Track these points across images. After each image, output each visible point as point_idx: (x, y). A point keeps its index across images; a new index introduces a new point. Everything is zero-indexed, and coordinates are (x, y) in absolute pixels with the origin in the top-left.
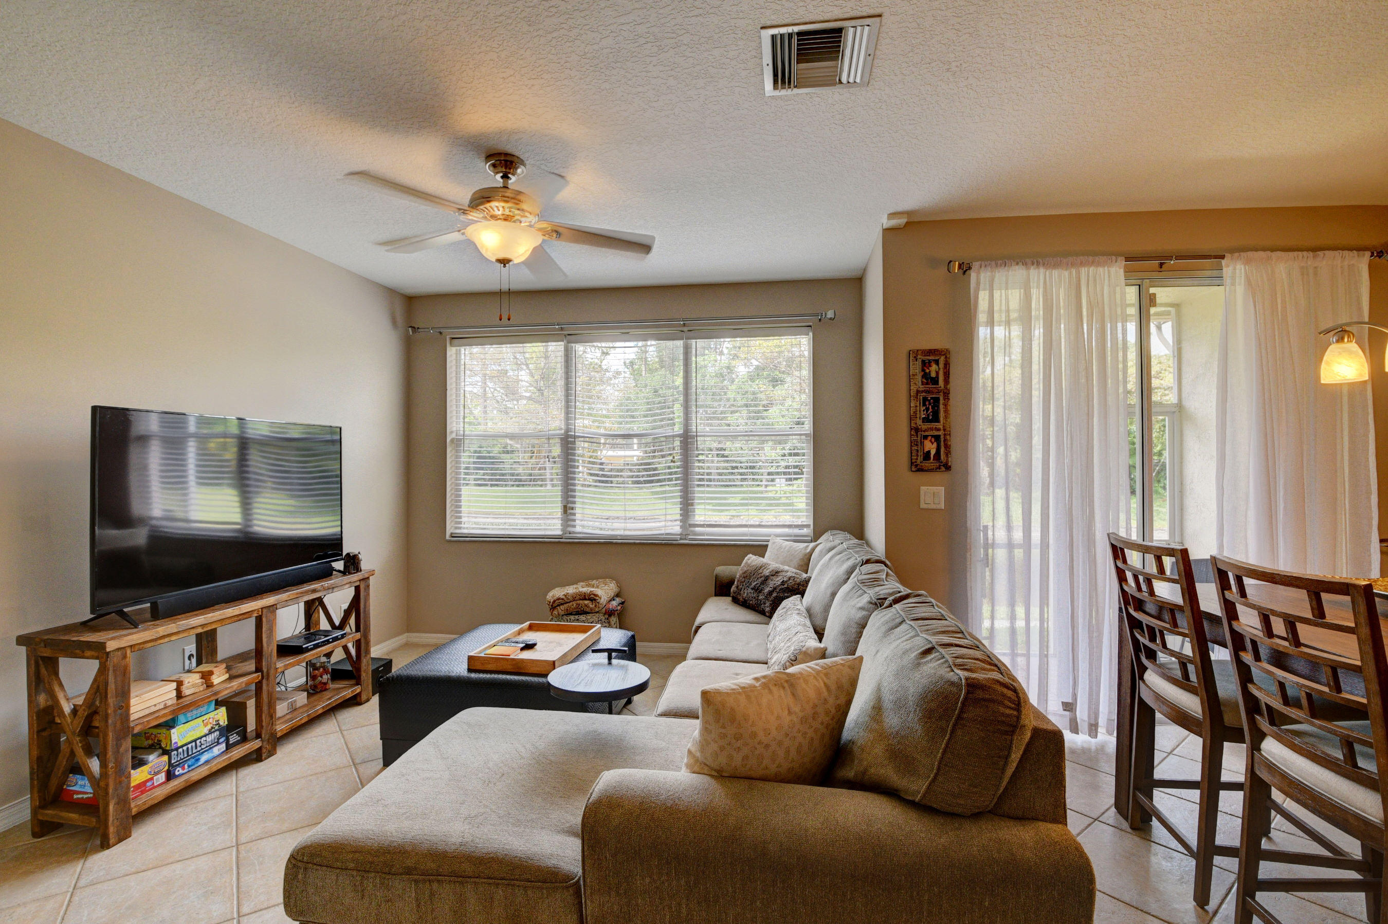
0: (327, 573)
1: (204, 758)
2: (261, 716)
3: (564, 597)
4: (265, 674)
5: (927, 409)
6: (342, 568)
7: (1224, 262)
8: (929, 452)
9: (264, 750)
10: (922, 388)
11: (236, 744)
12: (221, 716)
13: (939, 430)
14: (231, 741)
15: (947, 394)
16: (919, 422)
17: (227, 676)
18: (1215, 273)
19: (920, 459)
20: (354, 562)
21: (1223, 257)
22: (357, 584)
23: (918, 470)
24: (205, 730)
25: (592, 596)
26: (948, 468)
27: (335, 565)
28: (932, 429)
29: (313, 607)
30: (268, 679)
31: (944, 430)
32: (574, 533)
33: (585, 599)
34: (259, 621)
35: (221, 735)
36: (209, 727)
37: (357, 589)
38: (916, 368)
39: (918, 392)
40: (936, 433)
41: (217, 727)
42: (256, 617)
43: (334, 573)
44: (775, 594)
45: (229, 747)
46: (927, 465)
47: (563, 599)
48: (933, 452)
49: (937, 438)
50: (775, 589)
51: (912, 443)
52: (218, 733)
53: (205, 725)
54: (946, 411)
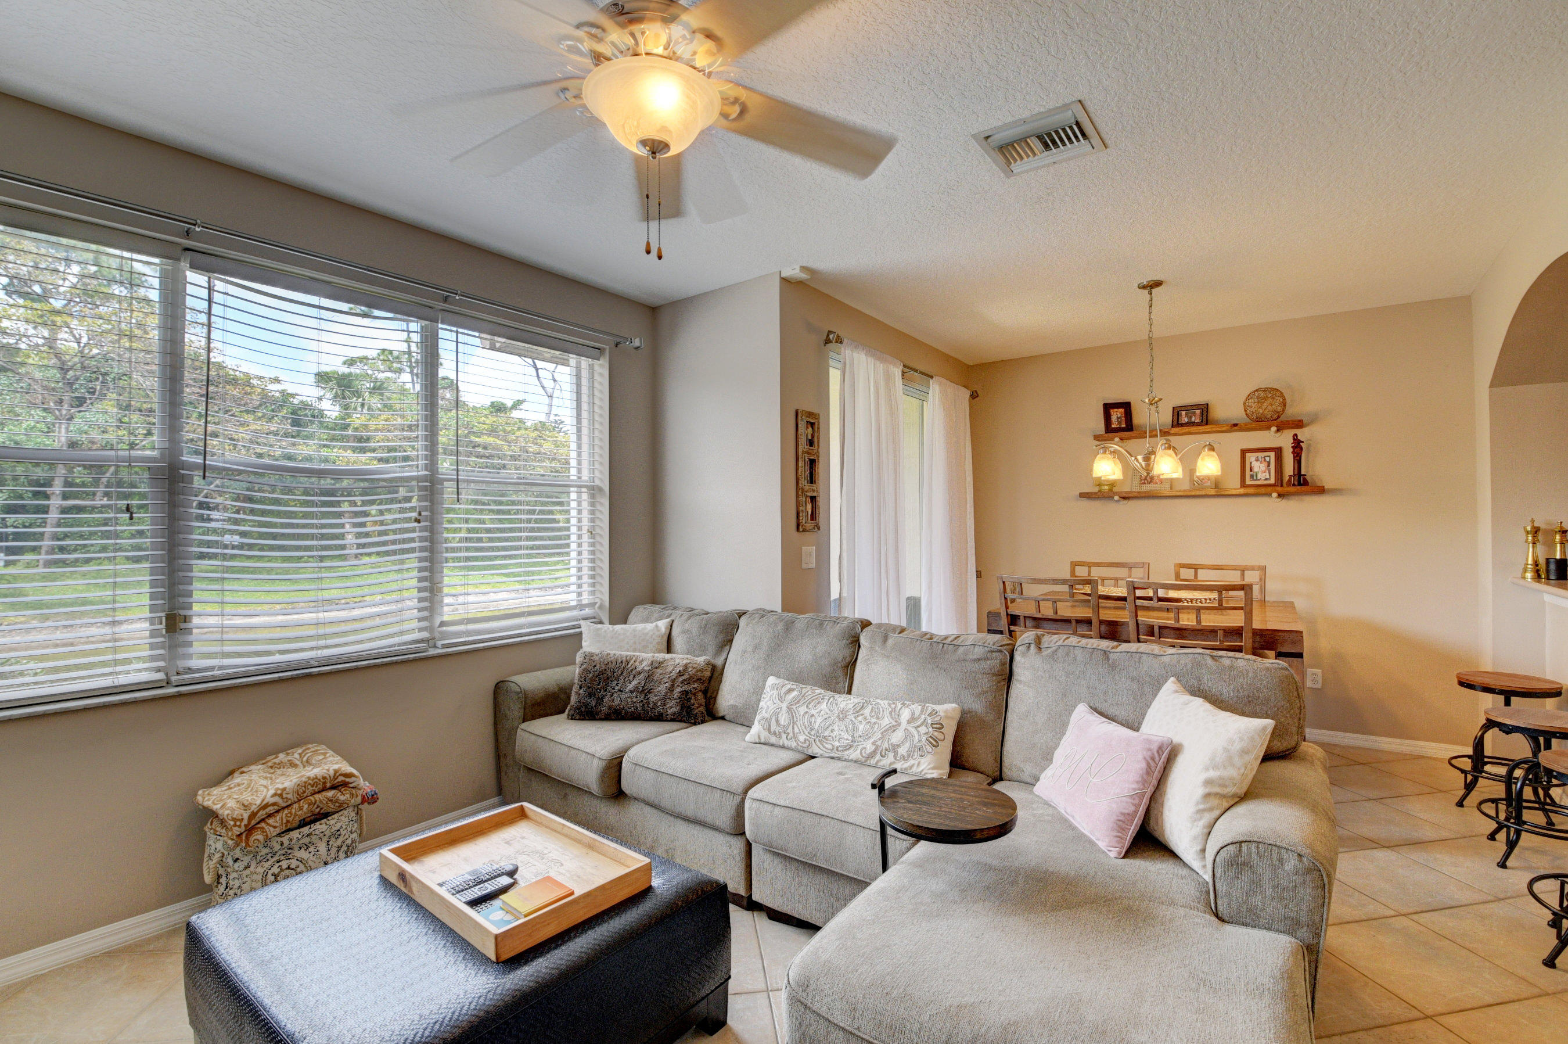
3: (277, 799)
7: (931, 381)
10: (806, 448)
13: (814, 491)
15: (818, 457)
16: (804, 482)
18: (924, 389)
19: (805, 519)
21: (932, 377)
23: (803, 531)
25: (341, 778)
26: (819, 528)
28: (810, 490)
31: (817, 492)
32: (190, 670)
33: (324, 789)
38: (802, 428)
39: (803, 452)
40: (813, 494)
44: (678, 690)
46: (808, 525)
47: (274, 804)
49: (813, 499)
50: (673, 681)
51: (799, 504)
54: (818, 473)
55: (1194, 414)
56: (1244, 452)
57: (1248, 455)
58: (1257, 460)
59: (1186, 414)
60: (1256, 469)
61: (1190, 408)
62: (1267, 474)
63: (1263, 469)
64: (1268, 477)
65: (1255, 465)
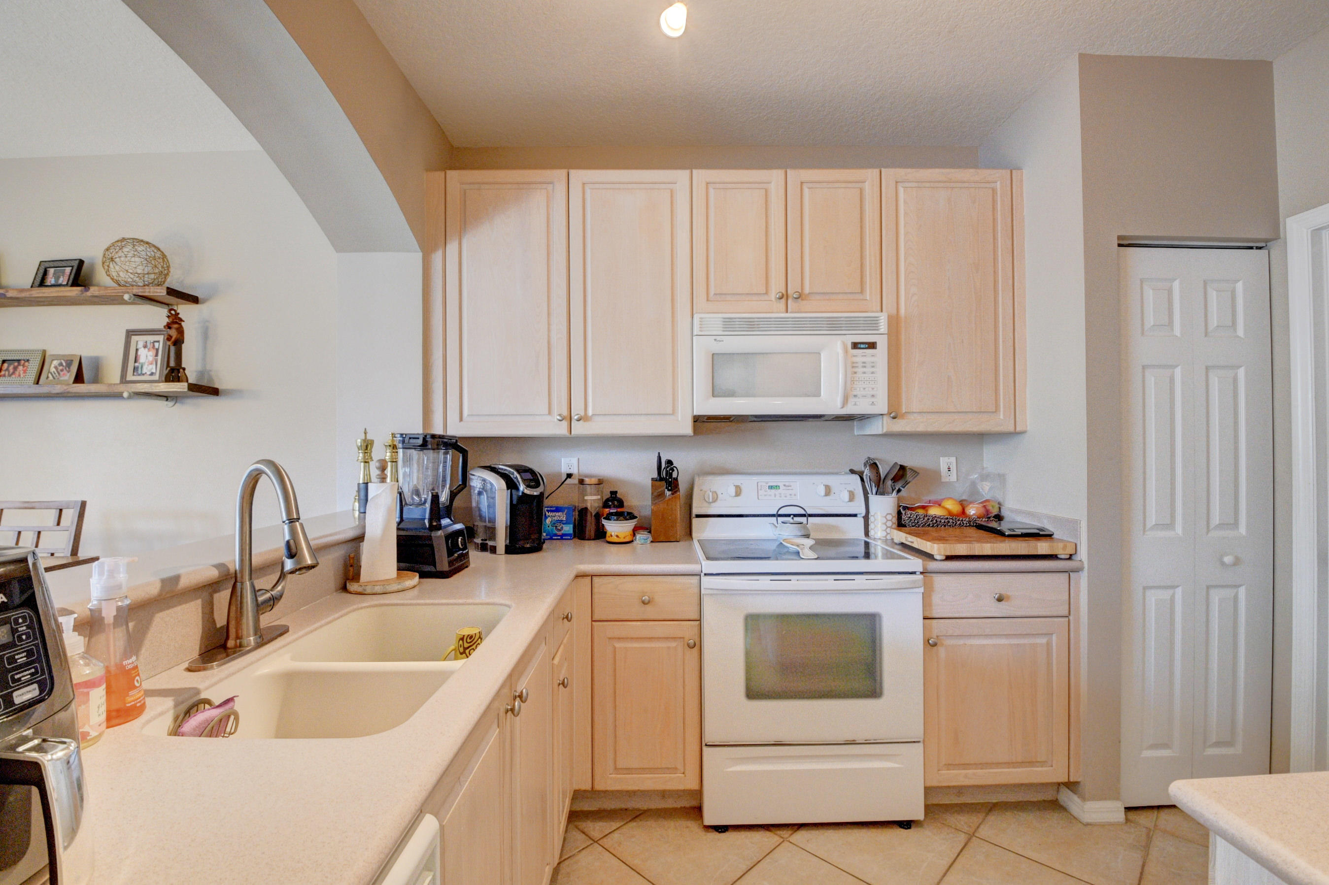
55: (63, 272)
56: (130, 333)
57: (134, 338)
58: (145, 347)
59: (54, 274)
60: (142, 359)
61: (58, 264)
62: (154, 367)
63: (151, 359)
64: (154, 371)
65: (143, 352)
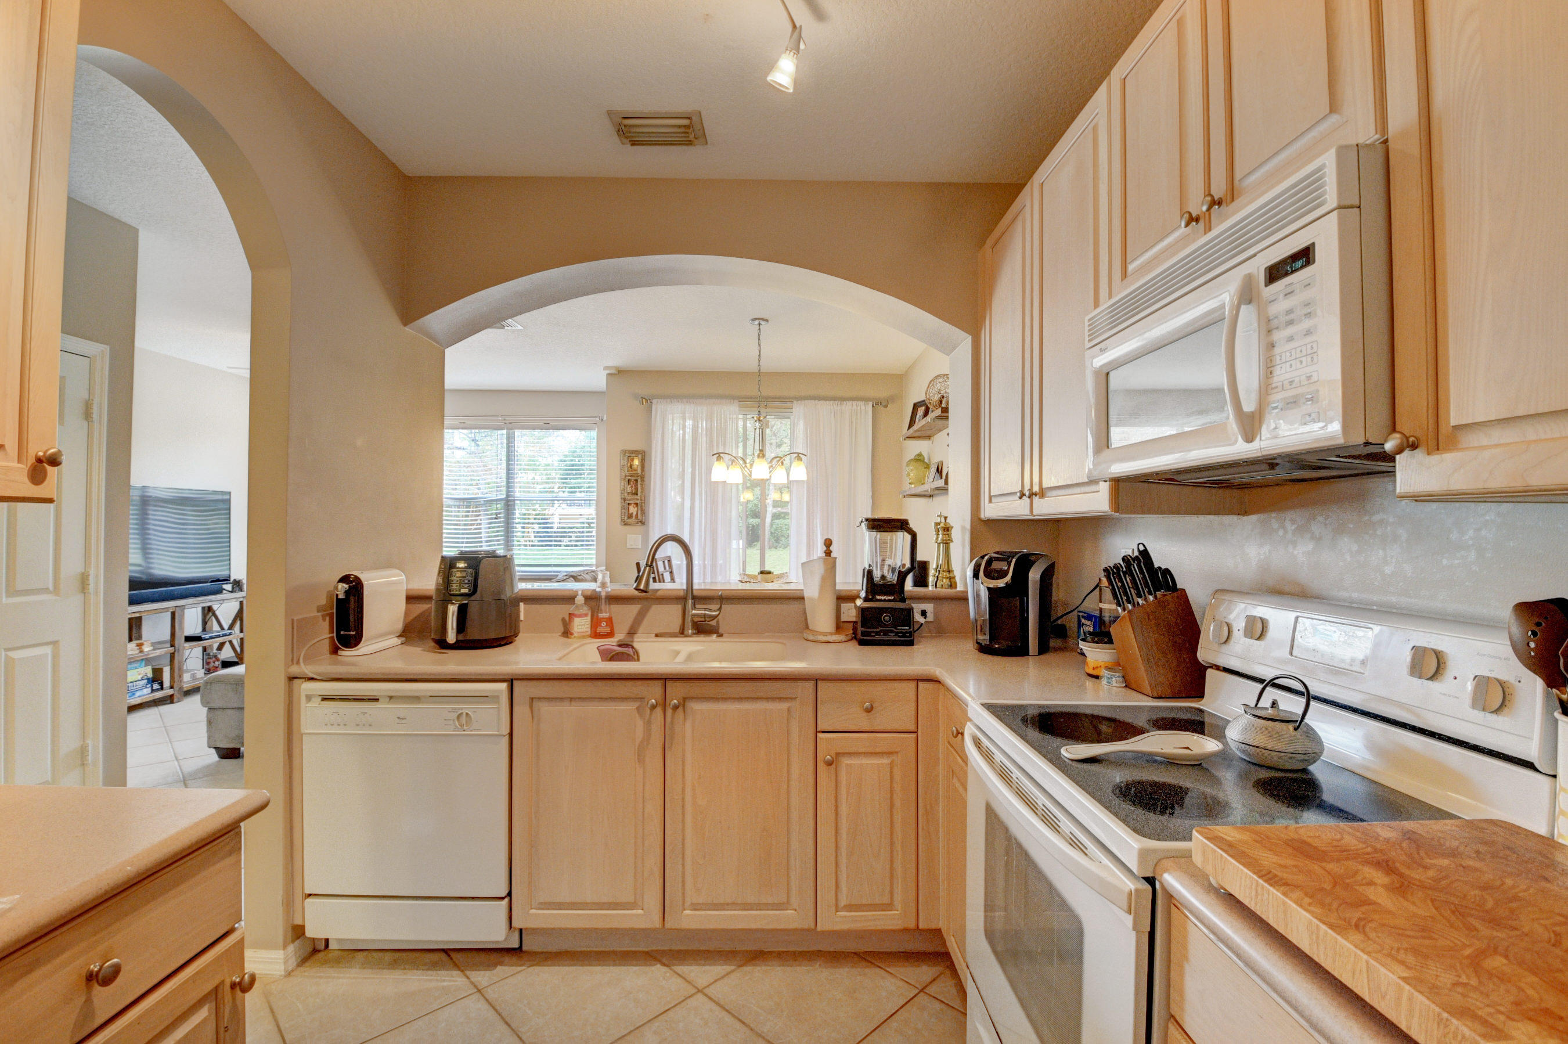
0: (220, 591)
1: (138, 694)
2: (173, 675)
4: (177, 649)
5: (632, 487)
6: (230, 589)
8: (632, 513)
9: (175, 697)
10: (627, 474)
11: (157, 690)
12: (149, 672)
13: (638, 500)
14: (154, 688)
15: (643, 477)
16: (626, 495)
17: (152, 648)
19: (626, 518)
20: (239, 585)
22: (241, 599)
23: (625, 525)
24: (139, 678)
26: (642, 523)
27: (225, 586)
28: (634, 499)
29: (208, 611)
30: (178, 652)
31: (641, 500)
34: (173, 614)
35: (148, 683)
36: (141, 676)
37: (241, 603)
38: (624, 461)
39: (626, 476)
40: (638, 502)
41: (146, 677)
42: (172, 612)
43: (224, 591)
45: (153, 691)
46: (631, 521)
48: (635, 513)
49: (637, 504)
51: (623, 508)
52: (146, 681)
53: (139, 674)
54: (642, 488)
